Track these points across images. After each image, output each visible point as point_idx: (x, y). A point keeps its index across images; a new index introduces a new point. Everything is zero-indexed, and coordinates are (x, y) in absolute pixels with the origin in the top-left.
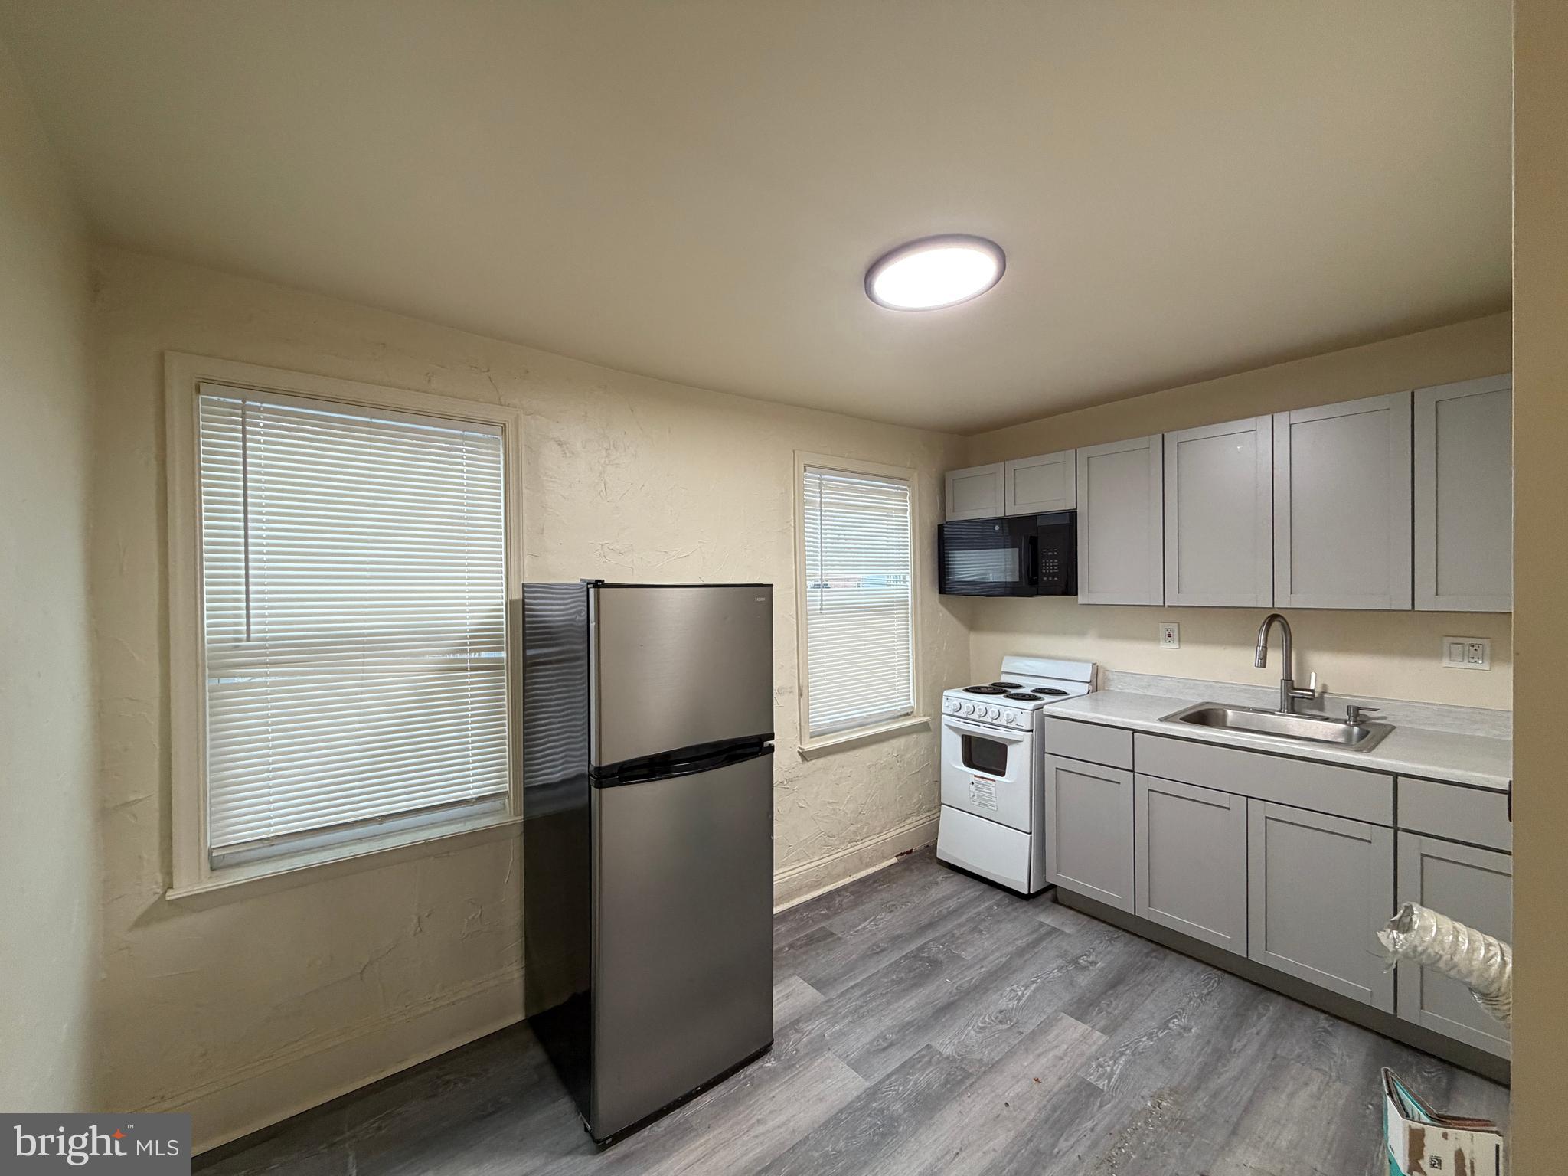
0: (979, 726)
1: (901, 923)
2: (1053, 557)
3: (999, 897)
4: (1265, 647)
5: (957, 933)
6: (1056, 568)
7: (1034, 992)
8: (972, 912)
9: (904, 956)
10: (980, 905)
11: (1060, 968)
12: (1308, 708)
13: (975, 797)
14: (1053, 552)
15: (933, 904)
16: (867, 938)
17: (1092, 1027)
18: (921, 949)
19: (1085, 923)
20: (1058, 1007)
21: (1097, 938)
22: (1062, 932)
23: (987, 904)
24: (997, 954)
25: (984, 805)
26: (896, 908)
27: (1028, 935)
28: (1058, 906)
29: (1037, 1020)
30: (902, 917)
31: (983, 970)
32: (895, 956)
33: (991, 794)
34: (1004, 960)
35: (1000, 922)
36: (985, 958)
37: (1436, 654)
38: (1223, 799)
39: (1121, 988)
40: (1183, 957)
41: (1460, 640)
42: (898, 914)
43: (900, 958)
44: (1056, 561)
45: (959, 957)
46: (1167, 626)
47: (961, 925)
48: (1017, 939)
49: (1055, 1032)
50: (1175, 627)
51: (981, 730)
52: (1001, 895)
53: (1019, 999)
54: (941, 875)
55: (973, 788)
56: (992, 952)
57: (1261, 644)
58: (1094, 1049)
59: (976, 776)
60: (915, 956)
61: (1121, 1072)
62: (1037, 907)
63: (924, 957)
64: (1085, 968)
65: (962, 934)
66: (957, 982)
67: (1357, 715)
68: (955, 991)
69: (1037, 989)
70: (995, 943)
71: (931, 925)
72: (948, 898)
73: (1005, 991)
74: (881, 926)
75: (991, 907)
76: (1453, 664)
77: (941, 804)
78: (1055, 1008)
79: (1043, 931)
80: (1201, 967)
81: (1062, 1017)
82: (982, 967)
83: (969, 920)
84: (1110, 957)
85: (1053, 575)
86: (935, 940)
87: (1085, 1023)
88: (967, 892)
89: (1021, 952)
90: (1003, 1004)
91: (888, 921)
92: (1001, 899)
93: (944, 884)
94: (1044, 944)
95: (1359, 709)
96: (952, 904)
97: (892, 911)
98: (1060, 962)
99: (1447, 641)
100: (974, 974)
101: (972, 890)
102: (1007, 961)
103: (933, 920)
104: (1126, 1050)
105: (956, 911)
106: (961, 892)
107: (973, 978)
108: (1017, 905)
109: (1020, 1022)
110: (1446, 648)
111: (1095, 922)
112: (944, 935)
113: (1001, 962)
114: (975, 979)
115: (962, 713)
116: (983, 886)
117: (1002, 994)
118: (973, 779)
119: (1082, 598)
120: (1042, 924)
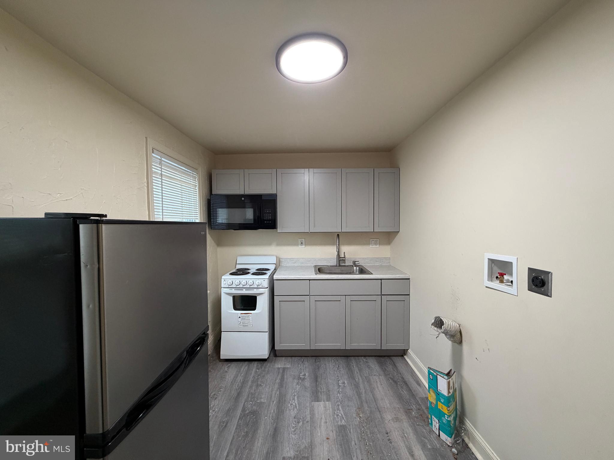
0: (243, 290)
1: (225, 401)
2: (269, 213)
3: (256, 365)
4: (339, 245)
5: (252, 391)
6: (270, 217)
7: (298, 400)
8: (251, 378)
9: (239, 419)
10: (251, 373)
11: (298, 383)
12: (342, 263)
13: (241, 324)
14: (269, 211)
15: (232, 383)
16: (214, 421)
17: (324, 401)
18: (244, 410)
19: (291, 360)
20: (309, 401)
21: (298, 364)
22: (287, 368)
23: (254, 370)
24: (274, 392)
25: (246, 326)
26: (217, 395)
27: (278, 375)
28: (278, 358)
29: (308, 412)
30: (223, 398)
31: (275, 403)
32: (235, 421)
33: (249, 320)
34: (278, 393)
35: (264, 376)
36: (271, 397)
37: (368, 244)
38: (338, 298)
39: (319, 380)
40: (324, 357)
41: (374, 240)
42: (220, 398)
43: (238, 421)
44: (270, 215)
45: (261, 403)
46: (301, 240)
47: (251, 387)
48: (275, 380)
49: (317, 412)
50: (303, 240)
51: (244, 292)
52: (255, 364)
53: (296, 407)
54: (225, 366)
55: (240, 319)
56: (271, 392)
57: (338, 244)
58: (331, 409)
59: (241, 314)
60: (243, 416)
61: (344, 413)
62: (271, 362)
63: (248, 413)
64: (304, 379)
65: (255, 390)
66: (270, 416)
67: (355, 263)
68: (272, 421)
69: (298, 398)
70: (270, 387)
71: (239, 395)
72: (236, 376)
73: (289, 407)
74: (216, 410)
75: (256, 372)
76: (372, 246)
77: (221, 332)
78: (309, 402)
79: (281, 371)
80: (330, 358)
81: (314, 404)
82: (273, 401)
83: (253, 382)
84: (307, 369)
85: (269, 220)
86: (246, 401)
87: (321, 401)
88: (242, 369)
89: (281, 385)
90: (293, 413)
91: (218, 405)
92: (257, 366)
93: (230, 370)
94: (285, 377)
95: (355, 261)
96: (240, 378)
97: (216, 398)
98: (296, 381)
99: (371, 240)
100: (273, 408)
101: (243, 367)
102: (280, 392)
103: (238, 391)
104: (338, 403)
105: (244, 381)
106: (240, 371)
107: (274, 410)
108: (264, 365)
109: (304, 417)
110: (371, 241)
111: (293, 358)
112: (248, 396)
113: (278, 394)
114: (275, 409)
115: (234, 286)
116: (246, 363)
117: (289, 409)
118: (240, 315)
119: (279, 230)
120: (279, 369)
